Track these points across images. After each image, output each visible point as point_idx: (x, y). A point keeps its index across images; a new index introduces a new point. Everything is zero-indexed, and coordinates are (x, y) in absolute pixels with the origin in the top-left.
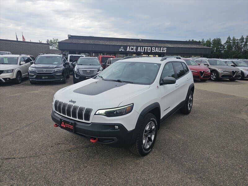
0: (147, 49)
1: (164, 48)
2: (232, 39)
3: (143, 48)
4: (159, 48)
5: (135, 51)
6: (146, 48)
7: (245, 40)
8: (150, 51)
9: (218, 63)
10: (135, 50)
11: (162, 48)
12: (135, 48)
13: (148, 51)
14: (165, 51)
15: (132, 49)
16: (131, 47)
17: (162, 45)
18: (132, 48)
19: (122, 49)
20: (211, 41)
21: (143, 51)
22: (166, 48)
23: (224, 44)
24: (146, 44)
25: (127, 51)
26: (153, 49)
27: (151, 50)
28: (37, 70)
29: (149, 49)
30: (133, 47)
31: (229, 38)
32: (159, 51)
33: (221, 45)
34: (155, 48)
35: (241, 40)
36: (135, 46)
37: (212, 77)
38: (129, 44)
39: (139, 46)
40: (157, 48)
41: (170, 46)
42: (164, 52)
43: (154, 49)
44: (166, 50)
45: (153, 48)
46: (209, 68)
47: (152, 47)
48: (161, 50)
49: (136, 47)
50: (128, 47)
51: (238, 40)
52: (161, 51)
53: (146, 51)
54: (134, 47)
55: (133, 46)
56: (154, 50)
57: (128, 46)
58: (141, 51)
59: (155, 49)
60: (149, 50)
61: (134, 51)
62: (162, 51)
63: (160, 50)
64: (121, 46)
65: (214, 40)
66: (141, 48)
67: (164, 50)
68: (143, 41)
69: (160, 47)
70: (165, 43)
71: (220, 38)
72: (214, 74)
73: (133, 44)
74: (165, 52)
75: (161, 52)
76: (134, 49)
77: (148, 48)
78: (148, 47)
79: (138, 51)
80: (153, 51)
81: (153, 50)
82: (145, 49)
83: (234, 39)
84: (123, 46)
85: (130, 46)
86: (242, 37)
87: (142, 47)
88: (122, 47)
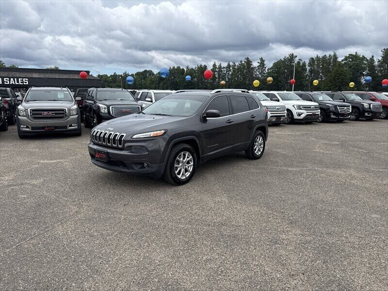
1: (24, 79)
4: (16, 79)
11: (20, 79)
22: (27, 79)
27: (3, 81)
40: (12, 79)
42: (24, 83)
44: (27, 82)
45: (5, 79)
47: (2, 78)
48: (20, 81)
59: (10, 80)
62: (21, 82)
63: (18, 82)
67: (24, 81)
74: (27, 84)
75: (20, 84)
81: (7, 82)
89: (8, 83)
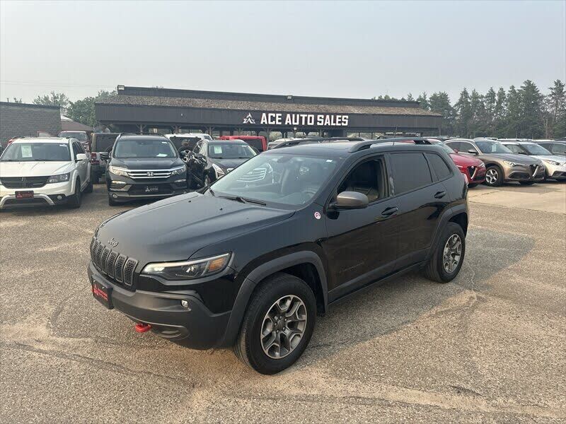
0: (306, 118)
1: (344, 117)
2: (470, 94)
3: (298, 115)
4: (333, 116)
5: (280, 123)
6: (304, 116)
7: (497, 98)
8: (312, 124)
9: (494, 149)
10: (279, 121)
11: (338, 117)
12: (279, 117)
13: (309, 124)
14: (345, 122)
15: (273, 119)
16: (270, 115)
17: (338, 109)
18: (272, 116)
19: (248, 120)
20: (428, 99)
21: (298, 123)
22: (347, 117)
23: (456, 105)
24: (303, 108)
25: (262, 123)
26: (319, 119)
27: (316, 121)
28: (132, 173)
29: (311, 118)
30: (274, 115)
31: (465, 93)
32: (333, 124)
33: (450, 108)
34: (323, 116)
35: (489, 96)
36: (278, 112)
37: (489, 178)
38: (265, 106)
39: (288, 113)
40: (328, 117)
41: (355, 110)
42: (343, 124)
43: (321, 118)
44: (347, 121)
45: (319, 116)
46: (483, 160)
47: (316, 114)
48: (338, 120)
49: (280, 115)
50: (264, 115)
51: (482, 97)
52: (337, 122)
53: (303, 123)
54: (278, 115)
55: (275, 112)
56: (322, 120)
57: (264, 112)
58: (294, 123)
59: (324, 119)
60: (311, 122)
61: (277, 123)
62: (339, 122)
63: (335, 122)
64: (248, 111)
65: (434, 98)
66: (294, 115)
67: (343, 120)
68: (295, 100)
69: (335, 115)
70: (343, 105)
71: (447, 92)
72: (494, 172)
73: (275, 106)
74: (346, 124)
75: (338, 124)
76: (277, 119)
77: (309, 116)
78: (307, 113)
79: (286, 124)
80: (318, 124)
81: (320, 122)
82: (301, 118)
83: (475, 96)
84: (253, 112)
85: (267, 113)
86: (492, 90)
87: (296, 113)
88: (250, 115)
89: (322, 124)
